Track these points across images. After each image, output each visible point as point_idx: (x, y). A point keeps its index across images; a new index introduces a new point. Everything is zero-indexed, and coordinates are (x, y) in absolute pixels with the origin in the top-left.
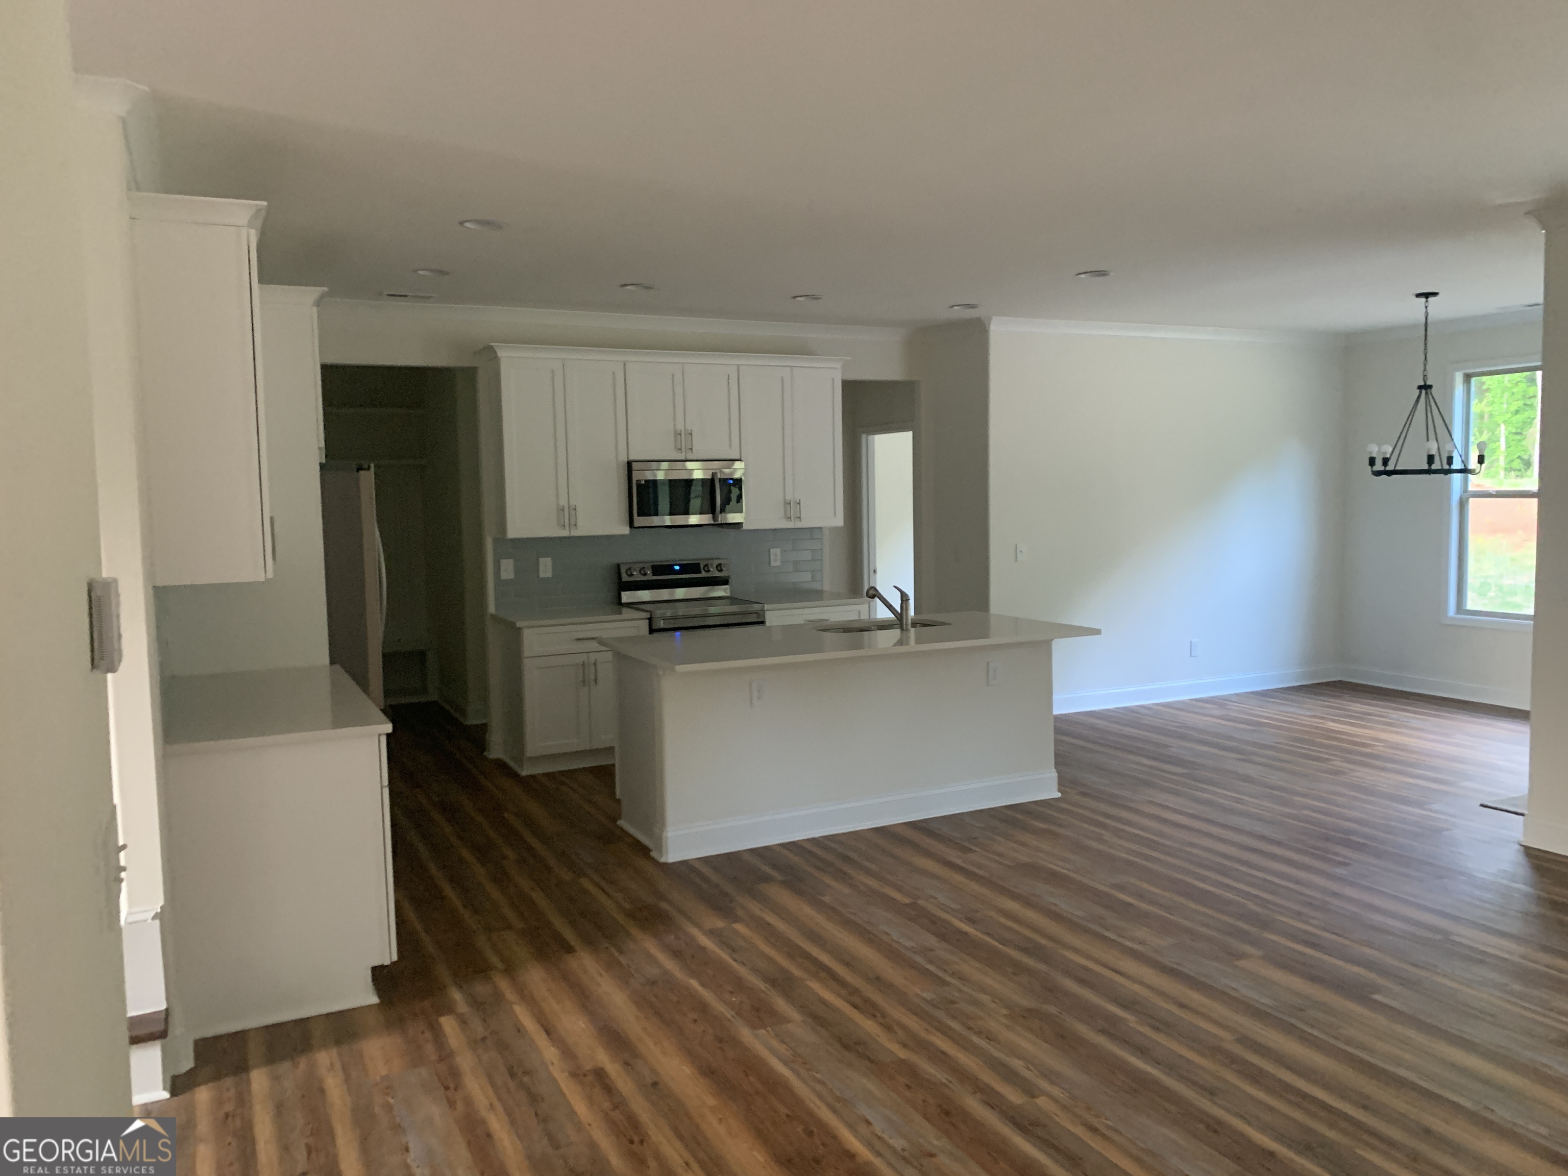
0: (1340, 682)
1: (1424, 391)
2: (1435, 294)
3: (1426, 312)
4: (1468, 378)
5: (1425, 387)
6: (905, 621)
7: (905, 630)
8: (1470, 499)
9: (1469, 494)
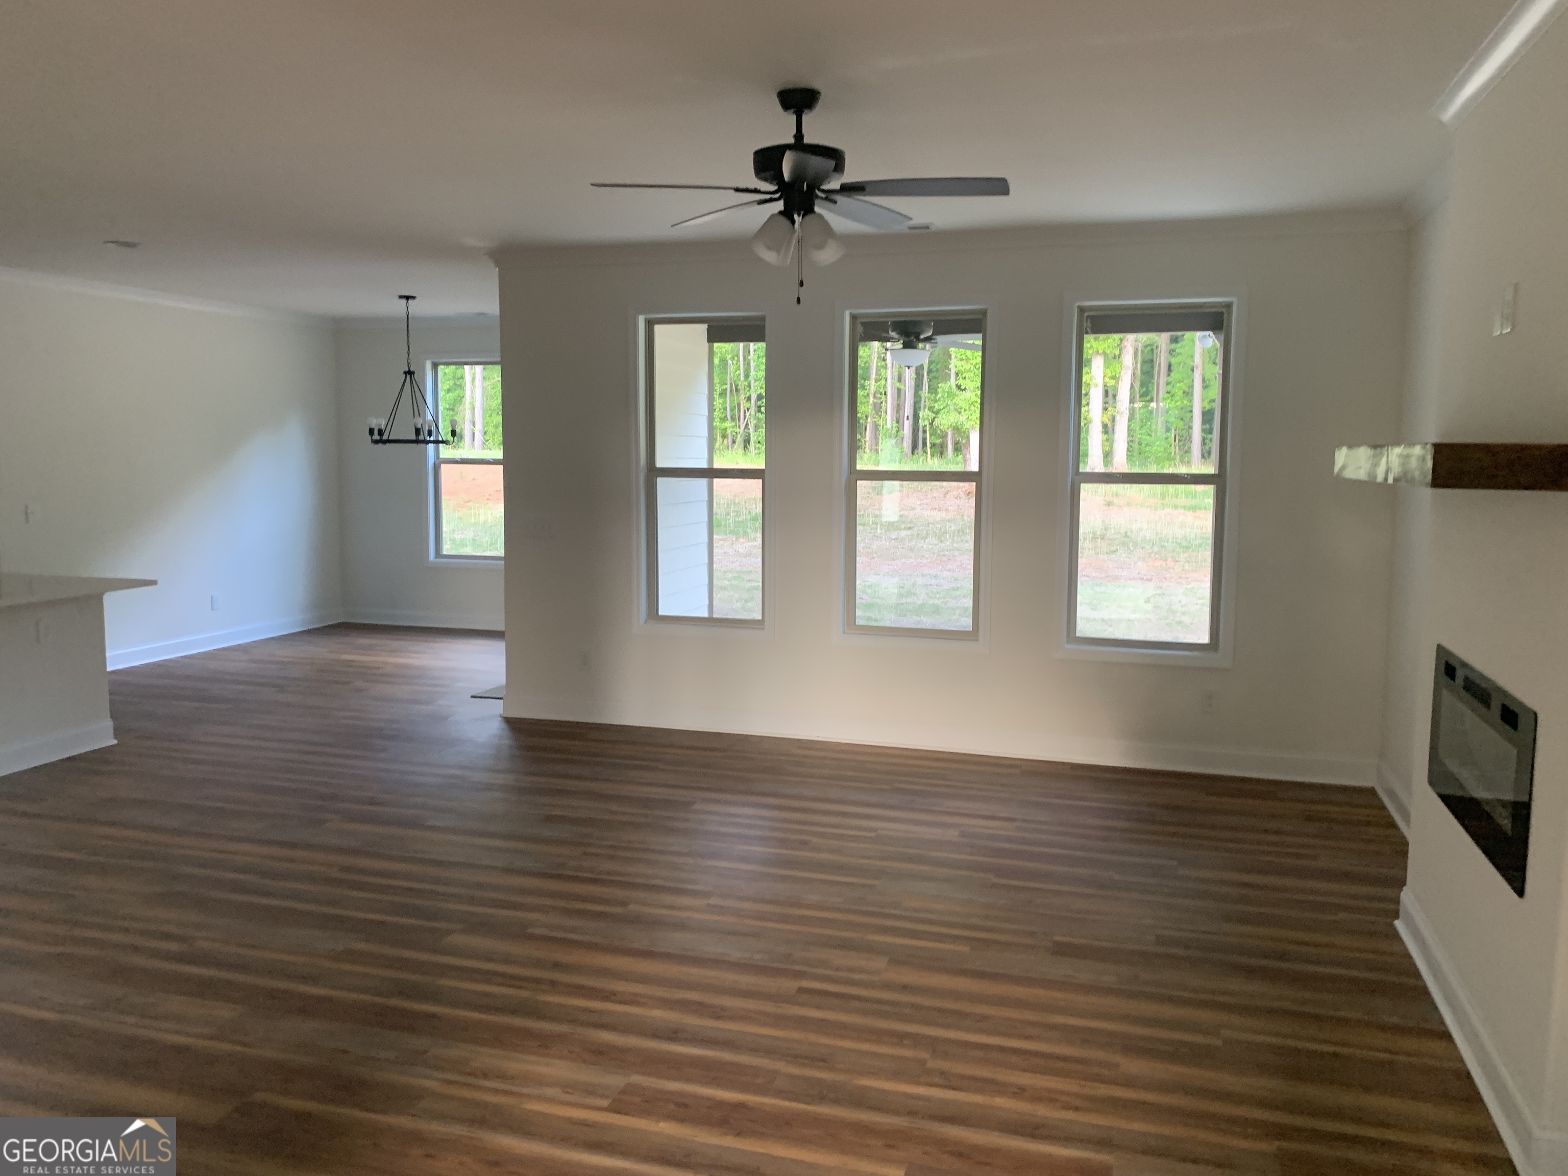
0: (344, 623)
1: (408, 376)
2: (413, 298)
3: (408, 311)
4: (435, 366)
5: (409, 373)
8: (441, 465)
9: (440, 461)
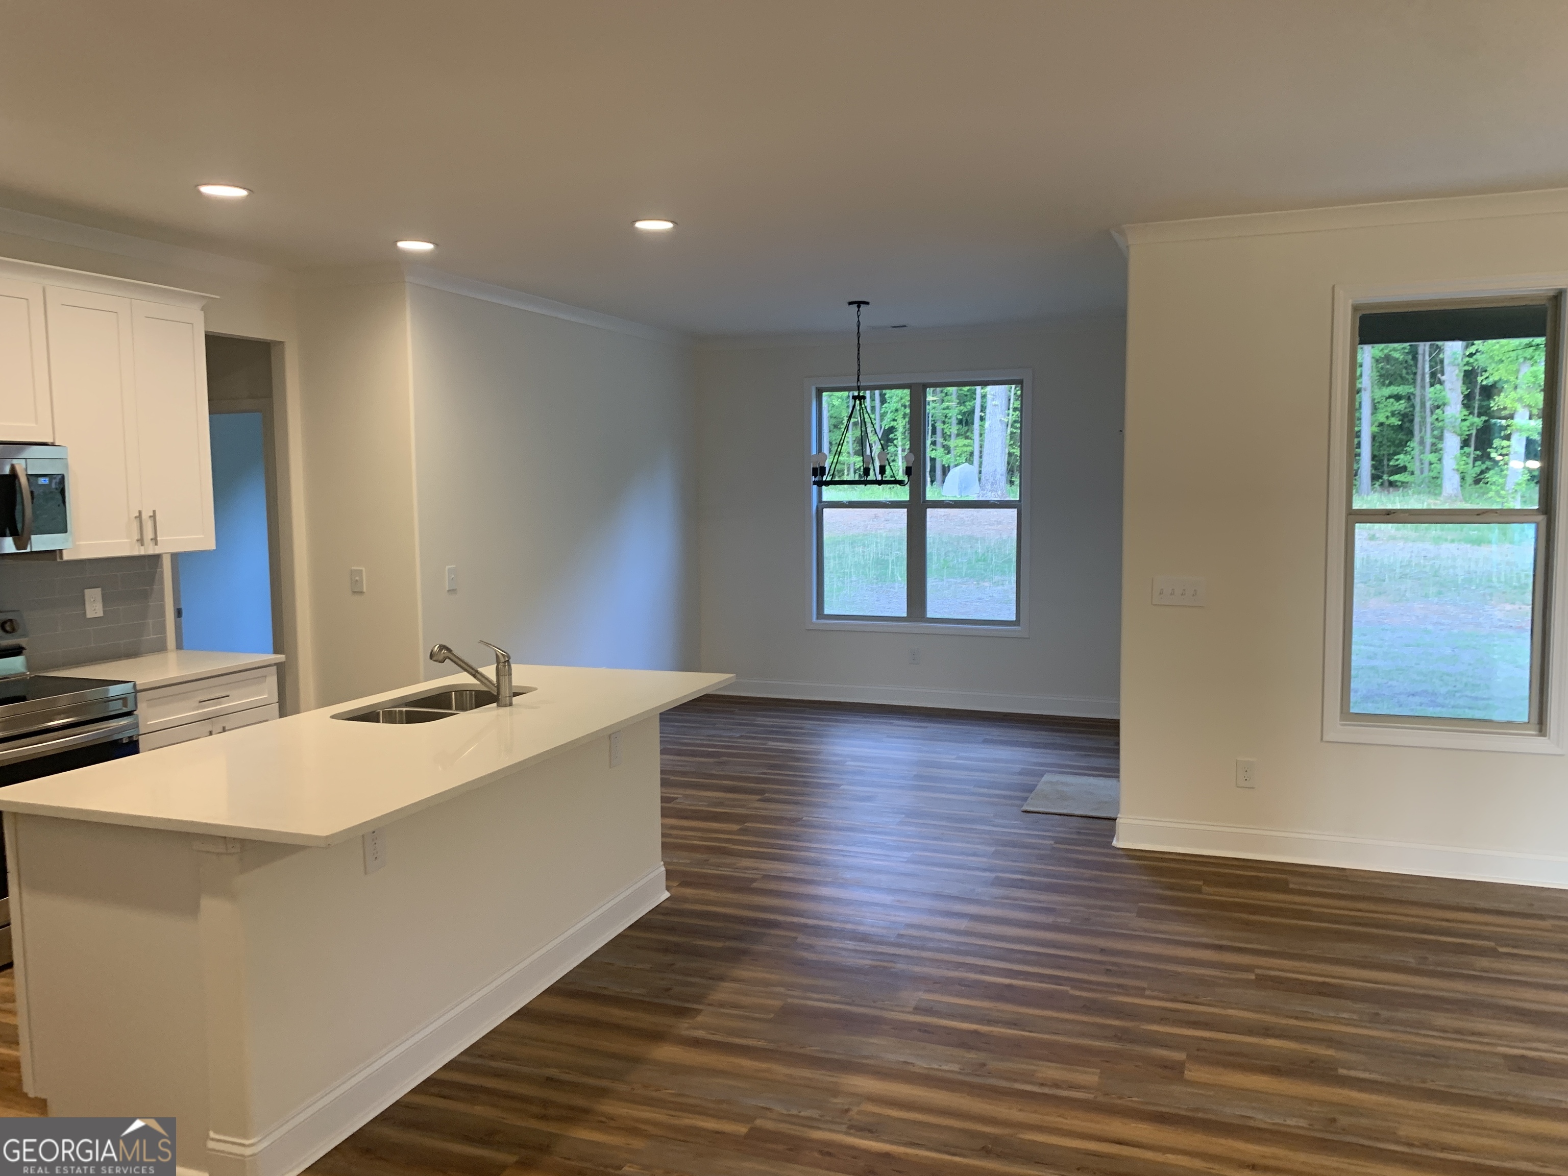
1: (858, 402)
2: (866, 304)
3: (859, 321)
4: (819, 392)
5: (859, 398)
6: (505, 692)
7: (506, 706)
8: (824, 510)
9: (823, 505)
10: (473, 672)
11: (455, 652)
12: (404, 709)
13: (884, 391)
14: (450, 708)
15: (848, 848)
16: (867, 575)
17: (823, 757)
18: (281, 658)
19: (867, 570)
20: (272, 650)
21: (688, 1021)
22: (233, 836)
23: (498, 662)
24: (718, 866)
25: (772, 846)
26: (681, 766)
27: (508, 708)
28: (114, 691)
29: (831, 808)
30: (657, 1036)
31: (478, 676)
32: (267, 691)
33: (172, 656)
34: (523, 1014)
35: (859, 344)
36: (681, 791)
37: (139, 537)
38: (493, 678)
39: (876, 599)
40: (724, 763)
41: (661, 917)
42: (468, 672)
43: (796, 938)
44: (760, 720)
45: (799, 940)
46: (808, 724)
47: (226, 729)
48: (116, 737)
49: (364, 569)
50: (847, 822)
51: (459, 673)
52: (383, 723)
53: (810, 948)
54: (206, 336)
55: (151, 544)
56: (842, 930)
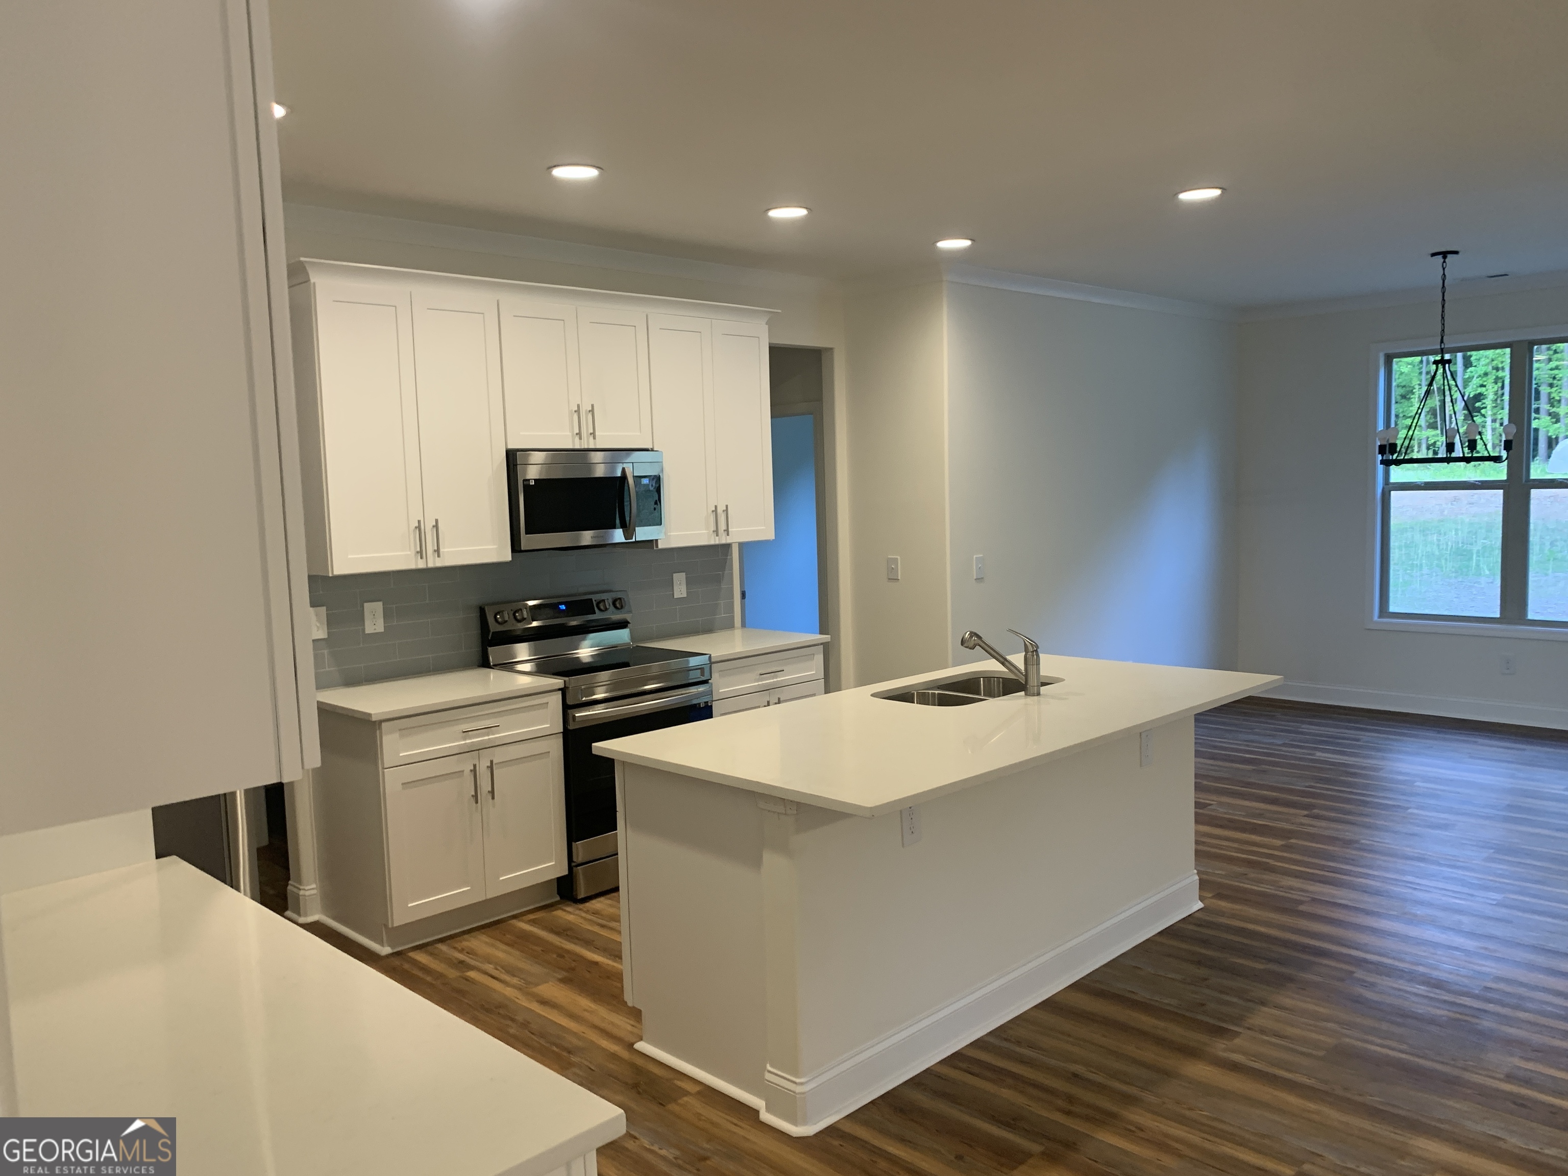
1: (1441, 367)
2: (1453, 253)
3: (1444, 274)
5: (1442, 363)
6: (1033, 682)
7: (1033, 695)
8: (1392, 492)
9: (1389, 487)
10: (1003, 660)
11: (984, 639)
12: (936, 692)
13: (1469, 353)
14: (979, 694)
15: (1418, 881)
16: (1442, 567)
17: (1384, 775)
18: (826, 638)
19: (1443, 562)
20: (818, 631)
21: (1225, 1042)
22: (791, 799)
23: (1026, 650)
24: (1260, 881)
25: (1322, 868)
26: (1215, 771)
27: (1036, 698)
28: (694, 662)
29: (1395, 832)
30: (1191, 1052)
31: (1007, 663)
32: (814, 668)
33: (738, 632)
34: (1048, 1005)
35: (1443, 300)
36: (1214, 797)
37: (715, 529)
38: (1022, 667)
39: (1456, 596)
40: (1264, 771)
41: (1191, 927)
42: (997, 660)
43: (1353, 972)
44: (1305, 728)
45: (1355, 975)
46: (1365, 736)
47: (781, 700)
48: (695, 702)
49: (899, 557)
50: (1416, 851)
51: (989, 659)
52: (917, 703)
53: (1371, 986)
54: (770, 348)
55: (725, 534)
56: (1411, 972)
